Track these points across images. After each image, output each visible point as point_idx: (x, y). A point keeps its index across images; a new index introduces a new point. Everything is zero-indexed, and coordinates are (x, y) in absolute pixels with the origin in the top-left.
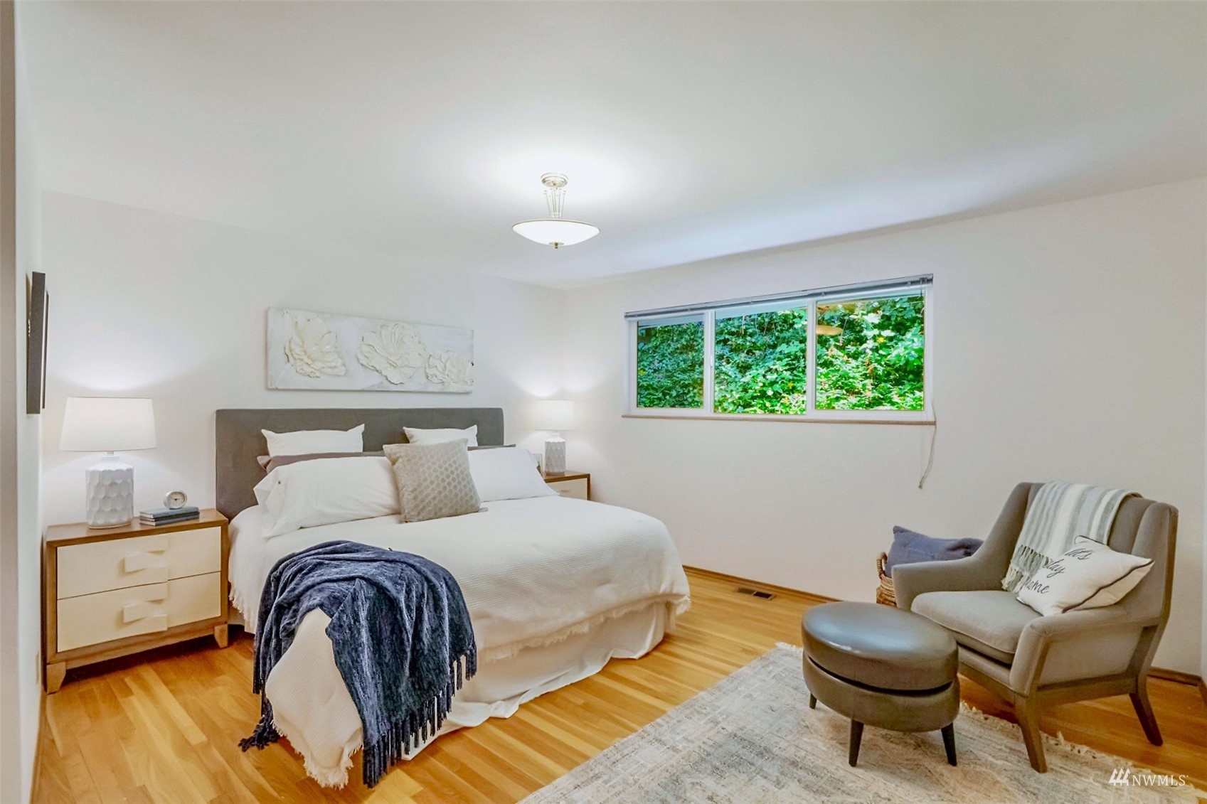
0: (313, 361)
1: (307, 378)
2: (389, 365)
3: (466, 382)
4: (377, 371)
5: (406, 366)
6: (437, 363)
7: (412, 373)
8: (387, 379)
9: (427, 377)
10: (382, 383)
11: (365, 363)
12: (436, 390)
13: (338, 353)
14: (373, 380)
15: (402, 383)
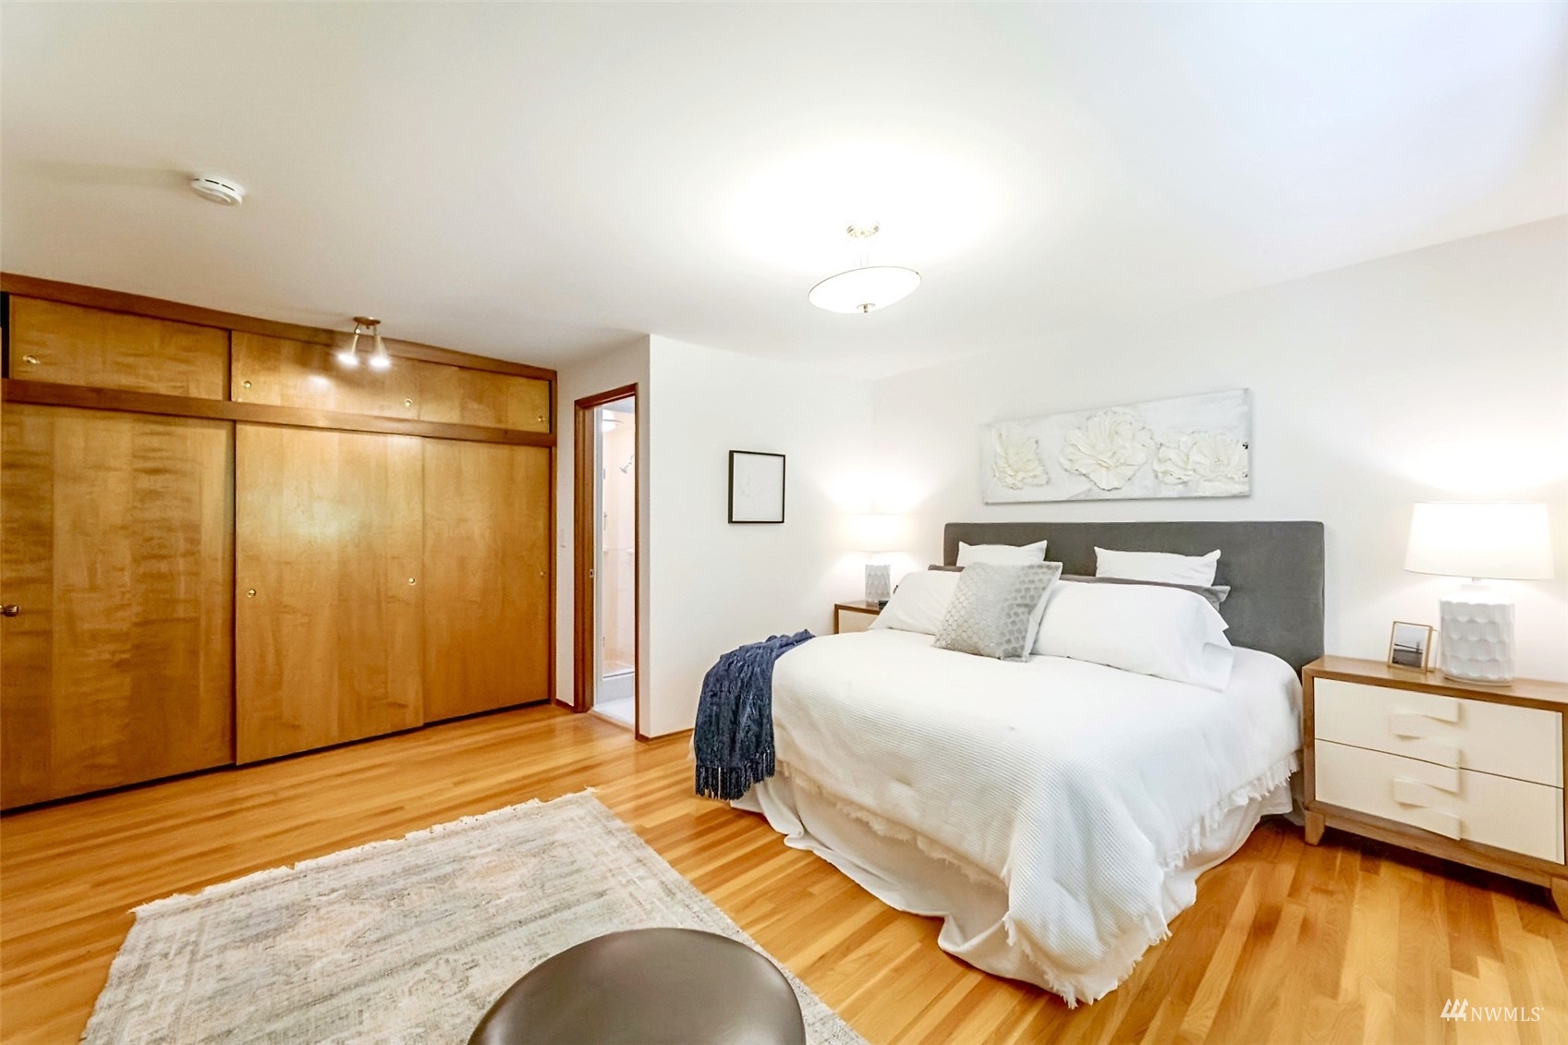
0: (1017, 472)
1: (1011, 490)
2: (1098, 467)
3: (1232, 478)
4: (1084, 475)
5: (1121, 464)
6: (1172, 454)
7: (1131, 473)
8: (1095, 484)
9: (1157, 477)
10: (1090, 490)
11: (1068, 467)
12: (1174, 495)
13: (1039, 460)
14: (1077, 488)
15: (1117, 489)
